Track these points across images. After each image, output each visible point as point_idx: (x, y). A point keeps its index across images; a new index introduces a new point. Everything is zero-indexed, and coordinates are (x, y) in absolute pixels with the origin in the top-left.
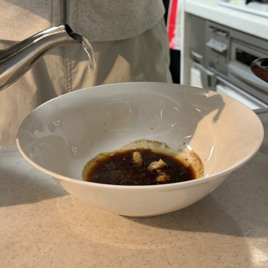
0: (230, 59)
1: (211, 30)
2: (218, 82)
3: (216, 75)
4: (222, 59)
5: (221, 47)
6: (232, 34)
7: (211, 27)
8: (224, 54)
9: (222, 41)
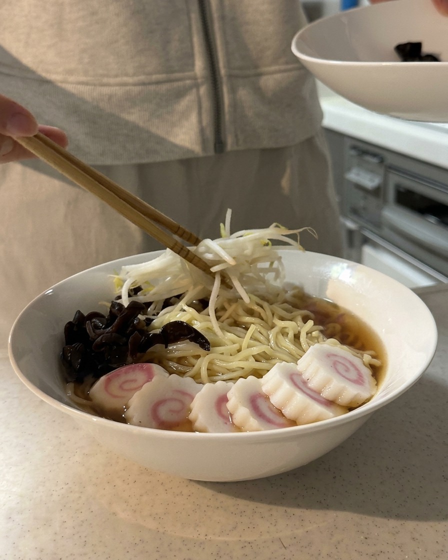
0: (385, 201)
1: (353, 152)
2: (366, 241)
3: (362, 228)
4: (372, 202)
5: (369, 181)
6: (390, 160)
7: (354, 148)
8: (377, 192)
9: (372, 171)
